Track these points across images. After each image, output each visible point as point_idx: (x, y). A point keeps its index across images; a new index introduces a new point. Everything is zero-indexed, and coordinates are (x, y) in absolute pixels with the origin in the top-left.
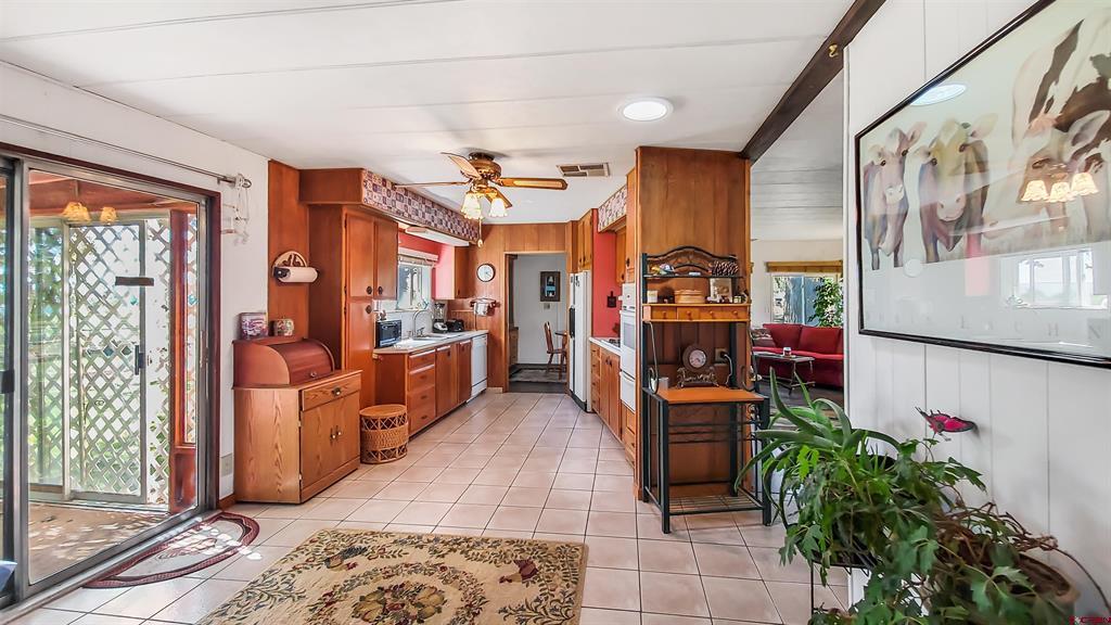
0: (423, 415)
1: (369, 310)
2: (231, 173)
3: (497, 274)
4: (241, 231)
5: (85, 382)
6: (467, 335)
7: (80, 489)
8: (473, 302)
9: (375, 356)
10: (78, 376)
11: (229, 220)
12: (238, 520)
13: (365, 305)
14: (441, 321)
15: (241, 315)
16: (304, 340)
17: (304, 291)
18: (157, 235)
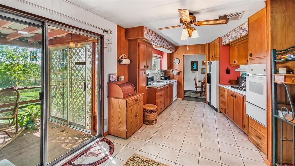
0: (161, 108)
1: (145, 73)
2: (107, 29)
3: (180, 62)
4: (109, 48)
5: (73, 91)
6: (172, 81)
7: (72, 121)
8: (173, 71)
9: (146, 88)
10: (72, 90)
11: (106, 44)
12: (109, 142)
13: (144, 71)
14: (163, 76)
15: (110, 74)
16: (127, 83)
17: (127, 67)
18: (89, 51)
